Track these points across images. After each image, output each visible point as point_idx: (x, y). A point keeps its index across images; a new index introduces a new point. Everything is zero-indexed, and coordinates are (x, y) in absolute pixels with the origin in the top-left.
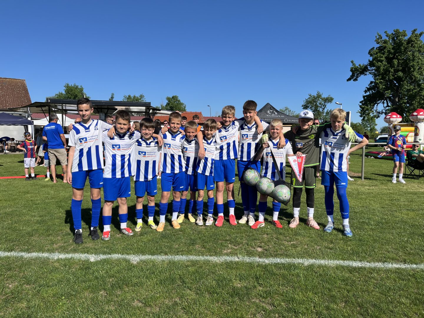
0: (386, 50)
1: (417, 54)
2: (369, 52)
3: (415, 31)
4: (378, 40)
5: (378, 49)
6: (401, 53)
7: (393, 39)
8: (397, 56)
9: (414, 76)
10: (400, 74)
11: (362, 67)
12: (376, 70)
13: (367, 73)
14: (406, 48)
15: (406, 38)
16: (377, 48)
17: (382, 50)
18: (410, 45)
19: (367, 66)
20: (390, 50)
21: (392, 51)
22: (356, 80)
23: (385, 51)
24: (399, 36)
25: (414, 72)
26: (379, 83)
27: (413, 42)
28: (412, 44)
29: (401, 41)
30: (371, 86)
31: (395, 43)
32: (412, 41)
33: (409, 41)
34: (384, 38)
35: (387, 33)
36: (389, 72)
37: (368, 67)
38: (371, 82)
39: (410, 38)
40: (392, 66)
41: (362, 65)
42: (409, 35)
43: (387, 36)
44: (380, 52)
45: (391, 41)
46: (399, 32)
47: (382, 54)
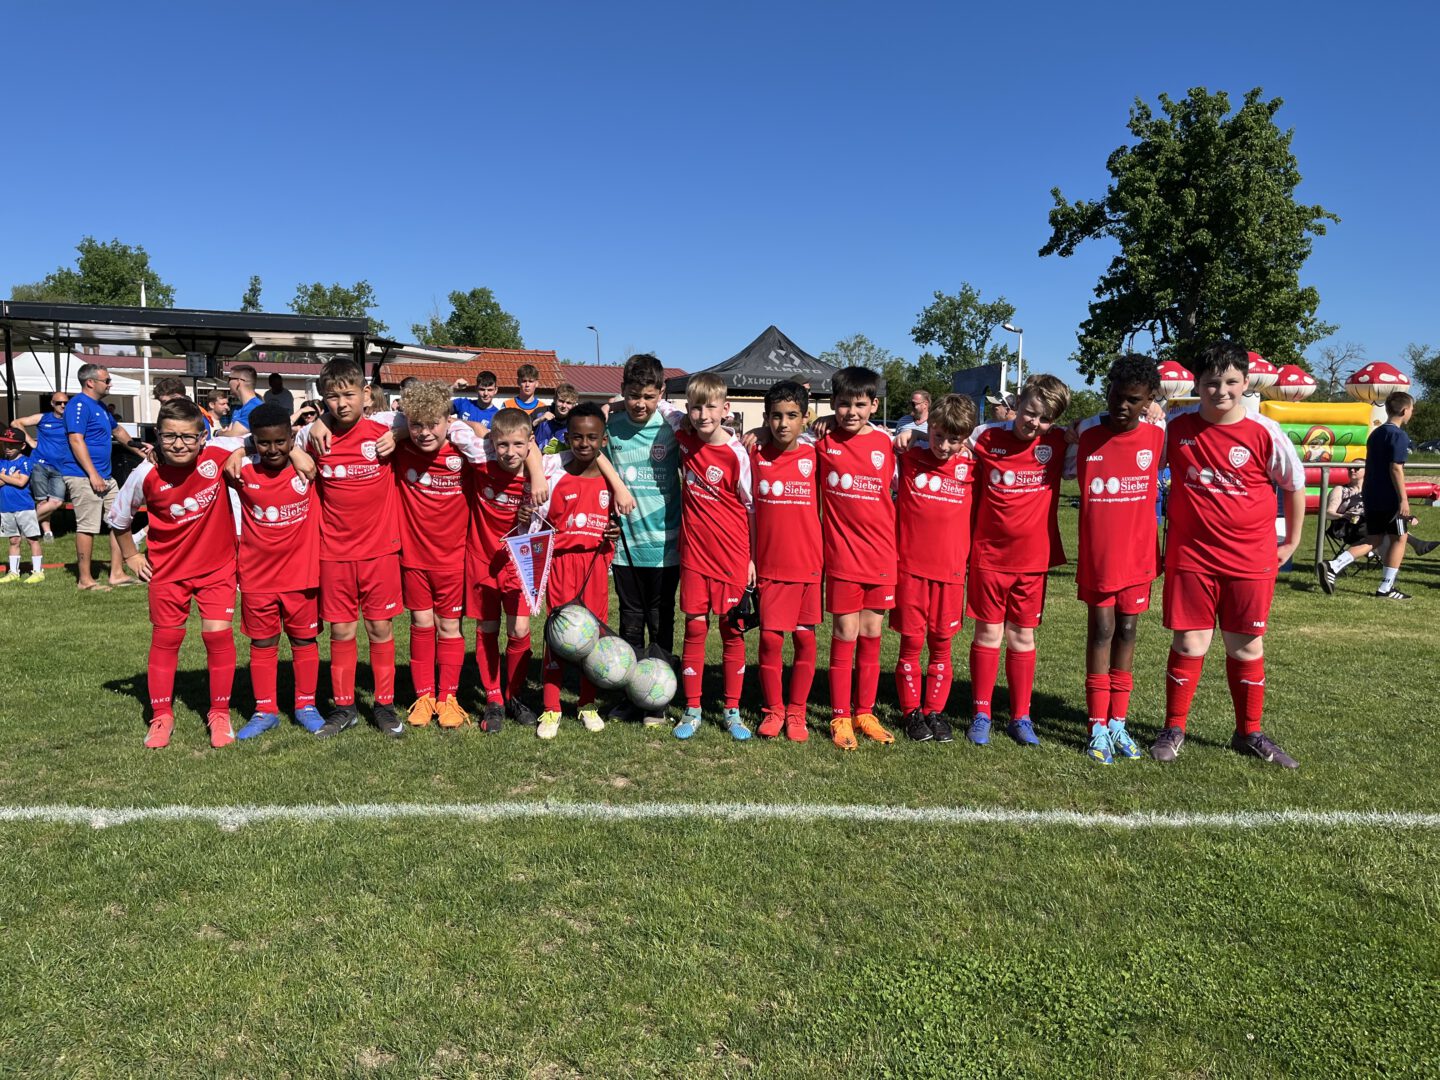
0: (1161, 158)
1: (1257, 171)
2: (1110, 162)
3: (1255, 94)
4: (1136, 123)
5: (1139, 154)
6: (1209, 167)
7: (1186, 119)
8: (1195, 178)
9: (1247, 243)
10: (1204, 236)
11: (1087, 210)
12: (1129, 222)
13: (1103, 231)
14: (1224, 153)
15: (1229, 117)
16: (1133, 149)
17: (1151, 155)
18: (1237, 141)
19: (1101, 207)
20: (1173, 158)
21: (1181, 160)
22: (1067, 252)
23: (1157, 161)
24: (1205, 112)
25: (1246, 229)
26: (1139, 264)
27: (1250, 131)
28: (1246, 138)
29: (1210, 128)
30: (1115, 273)
31: (1190, 132)
32: (1244, 128)
33: (1236, 130)
34: (1159, 116)
35: (1168, 99)
36: (1170, 227)
37: (1106, 209)
38: (1117, 262)
39: (1239, 117)
40: (1178, 208)
41: (1085, 204)
42: (1235, 108)
43: (1166, 110)
44: (1141, 163)
45: (1178, 128)
46: (1205, 99)
47: (1148, 168)
